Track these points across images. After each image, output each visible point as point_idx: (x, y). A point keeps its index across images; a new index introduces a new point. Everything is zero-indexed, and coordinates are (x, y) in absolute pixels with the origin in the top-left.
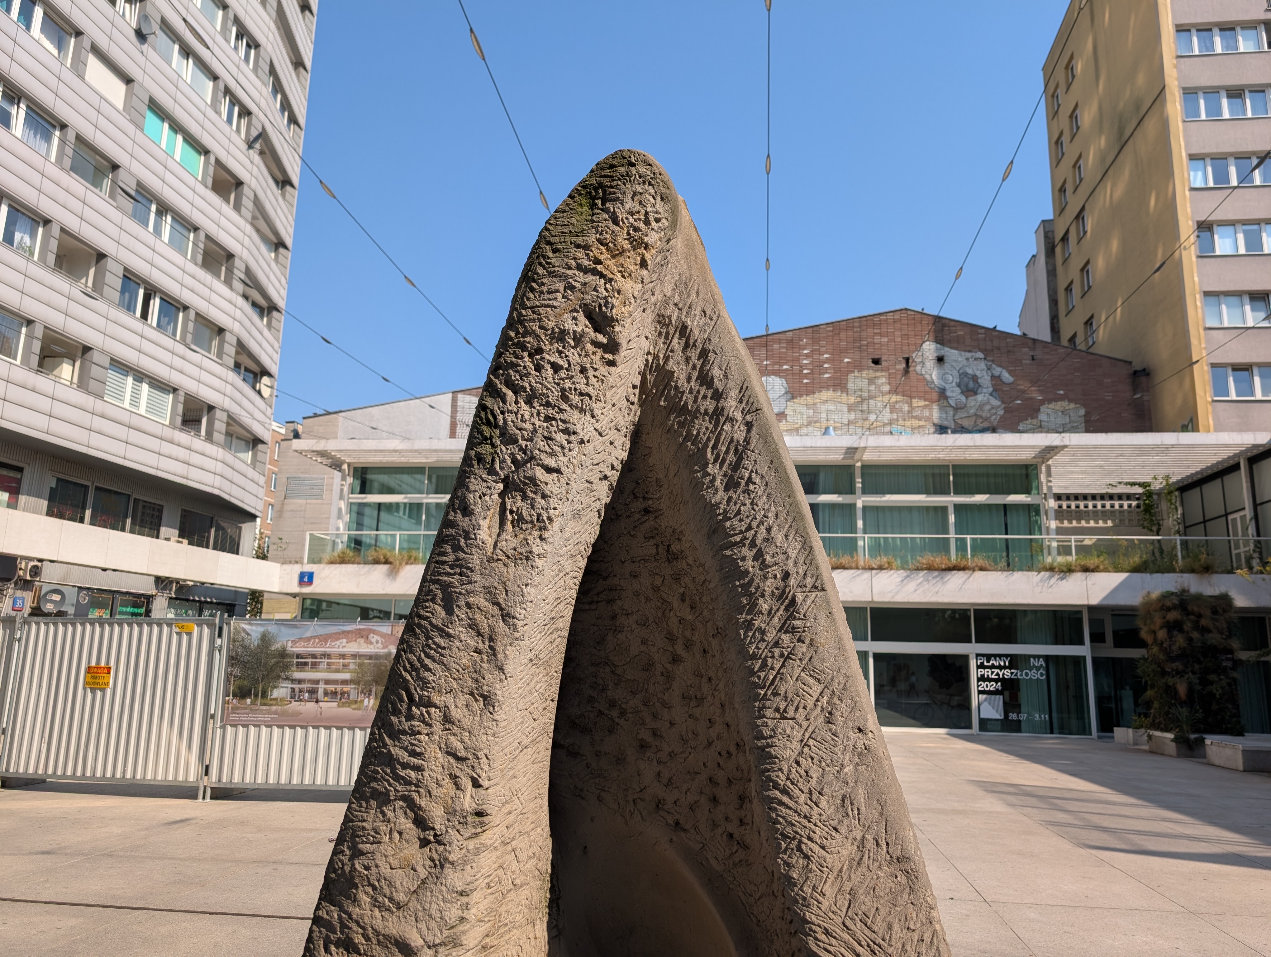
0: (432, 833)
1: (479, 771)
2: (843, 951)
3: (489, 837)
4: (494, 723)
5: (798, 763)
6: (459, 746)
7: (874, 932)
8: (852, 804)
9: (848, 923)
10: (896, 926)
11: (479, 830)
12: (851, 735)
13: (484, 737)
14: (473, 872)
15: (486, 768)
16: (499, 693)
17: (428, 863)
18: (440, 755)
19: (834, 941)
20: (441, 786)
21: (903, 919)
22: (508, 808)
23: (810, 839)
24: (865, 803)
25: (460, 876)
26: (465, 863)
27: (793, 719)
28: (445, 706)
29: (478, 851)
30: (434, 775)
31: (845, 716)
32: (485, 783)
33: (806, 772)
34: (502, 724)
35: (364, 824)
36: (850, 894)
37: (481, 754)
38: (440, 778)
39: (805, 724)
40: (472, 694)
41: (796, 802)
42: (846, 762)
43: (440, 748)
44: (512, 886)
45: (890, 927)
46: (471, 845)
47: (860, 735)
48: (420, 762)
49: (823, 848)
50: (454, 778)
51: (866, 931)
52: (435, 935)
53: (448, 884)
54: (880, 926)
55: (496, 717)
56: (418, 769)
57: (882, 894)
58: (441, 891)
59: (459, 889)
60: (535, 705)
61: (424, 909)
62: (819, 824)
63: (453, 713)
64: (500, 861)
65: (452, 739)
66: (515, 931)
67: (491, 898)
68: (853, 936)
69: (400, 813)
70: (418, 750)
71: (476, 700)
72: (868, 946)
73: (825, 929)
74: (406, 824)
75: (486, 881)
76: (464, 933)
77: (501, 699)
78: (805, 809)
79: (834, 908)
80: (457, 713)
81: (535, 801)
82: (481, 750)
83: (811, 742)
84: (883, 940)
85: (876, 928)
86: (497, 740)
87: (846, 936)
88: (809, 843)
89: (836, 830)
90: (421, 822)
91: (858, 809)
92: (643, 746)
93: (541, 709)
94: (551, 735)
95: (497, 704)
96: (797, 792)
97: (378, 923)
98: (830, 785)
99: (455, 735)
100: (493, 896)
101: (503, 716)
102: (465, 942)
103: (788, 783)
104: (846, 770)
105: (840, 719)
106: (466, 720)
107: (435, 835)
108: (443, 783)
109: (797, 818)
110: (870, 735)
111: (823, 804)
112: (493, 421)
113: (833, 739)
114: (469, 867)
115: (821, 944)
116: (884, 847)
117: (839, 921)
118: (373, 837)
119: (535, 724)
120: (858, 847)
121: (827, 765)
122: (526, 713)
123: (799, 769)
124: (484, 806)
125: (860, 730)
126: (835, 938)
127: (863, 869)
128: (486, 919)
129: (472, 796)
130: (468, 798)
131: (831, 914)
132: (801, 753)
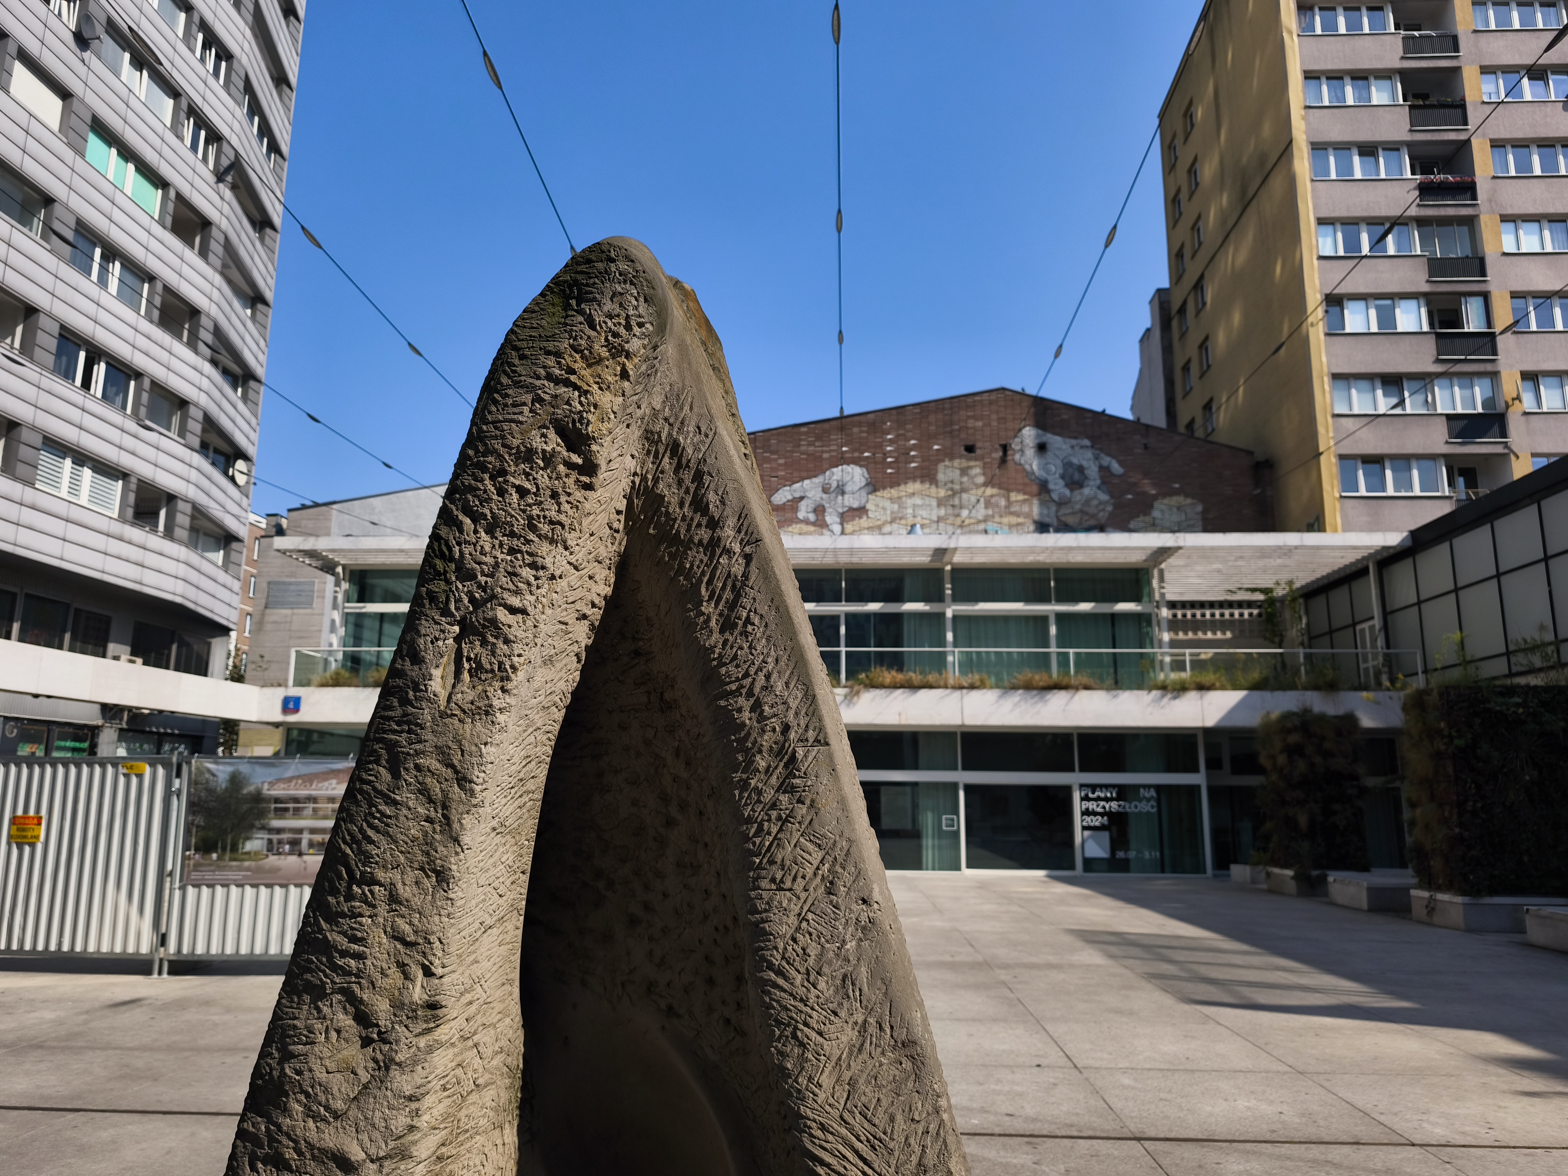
0: (376, 1030)
1: (431, 958)
2: (841, 1148)
3: (443, 1032)
4: (449, 902)
5: (794, 940)
6: (407, 929)
7: (874, 1125)
8: (853, 984)
9: (846, 1115)
10: (899, 1118)
11: (432, 1025)
12: (854, 907)
13: (437, 918)
14: (424, 1073)
15: (440, 954)
16: (454, 867)
17: (371, 1064)
18: (385, 941)
19: (830, 1138)
20: (387, 976)
21: (907, 1109)
22: (468, 997)
23: (806, 1024)
24: (868, 983)
25: (409, 1079)
26: (415, 1063)
27: (790, 890)
28: (391, 884)
29: (430, 1049)
30: (379, 964)
31: (848, 885)
32: (439, 971)
33: (804, 949)
34: (459, 903)
35: (295, 1022)
36: (849, 1084)
37: (433, 938)
38: (385, 966)
39: (803, 895)
40: (422, 869)
41: (792, 984)
42: (848, 937)
43: (385, 932)
44: (473, 1087)
45: (892, 1119)
46: (422, 1042)
47: (864, 907)
48: (362, 948)
49: (820, 1034)
50: (402, 966)
51: (866, 1125)
52: (379, 1148)
53: (394, 1089)
54: (881, 1119)
55: (451, 896)
56: (359, 957)
57: (884, 1083)
58: (386, 1096)
59: (407, 1093)
60: (501, 880)
61: (366, 1118)
62: (817, 1007)
63: (401, 891)
64: (459, 1059)
65: (400, 921)
66: (478, 1137)
67: (447, 1102)
68: (851, 1130)
69: (338, 1008)
70: (359, 935)
71: (428, 877)
72: (868, 1141)
73: (821, 1124)
74: (346, 1021)
75: (442, 1082)
76: (414, 1143)
77: (456, 874)
78: (801, 991)
79: (831, 1101)
80: (405, 892)
81: (503, 988)
82: (433, 933)
83: (810, 916)
84: (885, 1133)
85: (877, 1122)
86: (452, 921)
87: (844, 1131)
88: (805, 1029)
89: (835, 1014)
90: (363, 1018)
91: (860, 990)
92: (633, 921)
93: (508, 883)
94: (522, 912)
95: (452, 881)
96: (793, 972)
97: (312, 1135)
98: (830, 963)
99: (403, 917)
100: (451, 1100)
101: (460, 894)
102: (415, 1154)
103: (784, 963)
104: (848, 947)
105: (842, 889)
106: (416, 899)
107: (380, 1033)
108: (389, 972)
109: (792, 1002)
110: (876, 906)
111: (822, 985)
112: (447, 553)
113: (834, 913)
114: (420, 1067)
115: (817, 1141)
116: (888, 1031)
117: (836, 1114)
118: (306, 1037)
119: (501, 901)
120: (859, 1032)
121: (827, 941)
122: (489, 889)
123: (796, 947)
124: (437, 998)
125: (864, 901)
126: (832, 1133)
127: (864, 1056)
128: (442, 1126)
129: (423, 987)
130: (418, 989)
131: (827, 1108)
132: (798, 929)
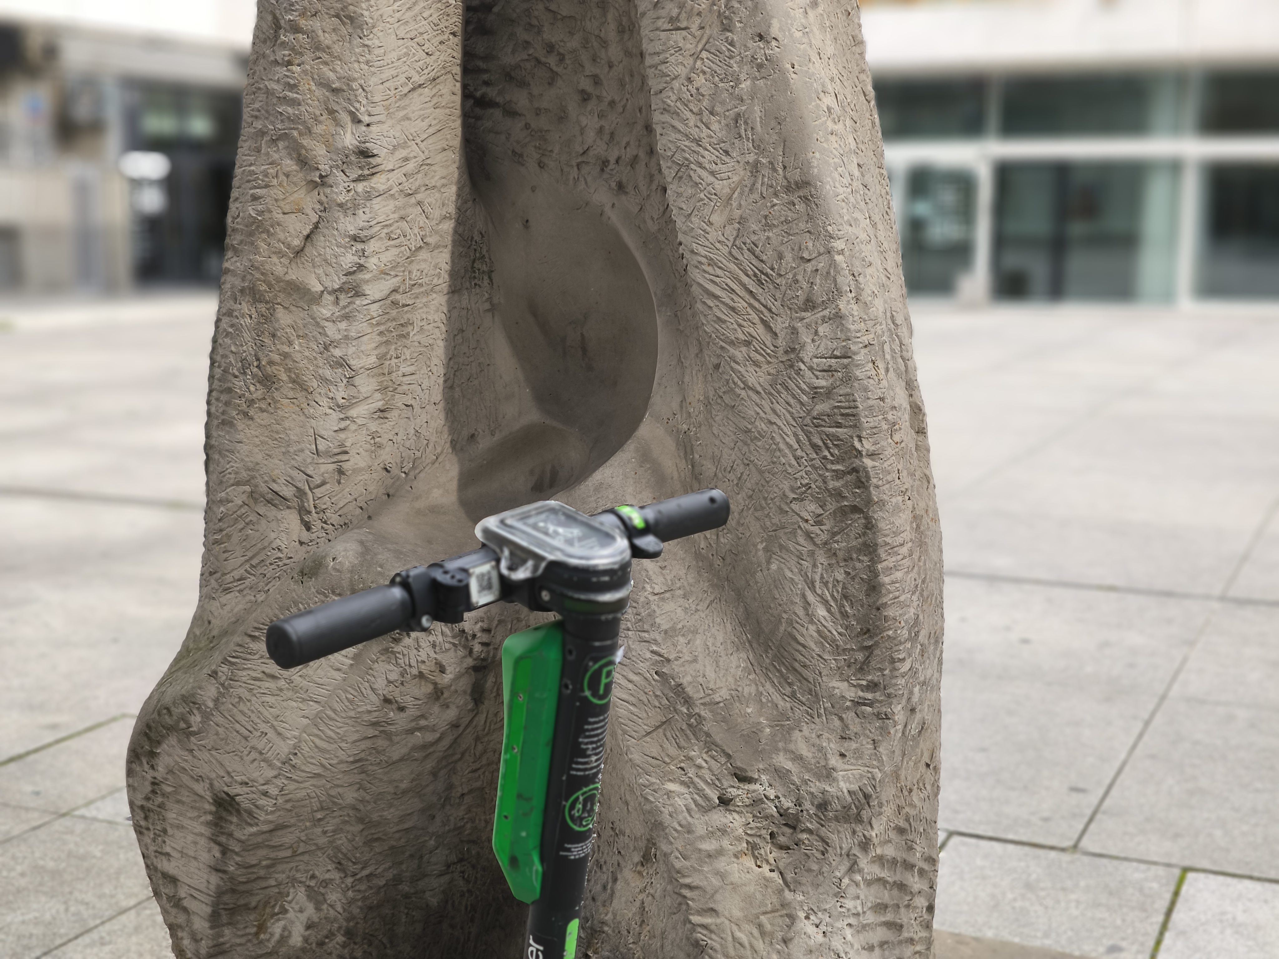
0: (317, 174)
1: (357, 105)
2: (728, 281)
3: (379, 182)
4: (366, 49)
5: (689, 80)
6: (332, 76)
7: (762, 261)
8: (746, 123)
9: (735, 252)
10: (788, 256)
11: (366, 172)
12: (750, 44)
13: (356, 65)
14: (366, 217)
15: (364, 102)
16: (366, 13)
17: (318, 206)
18: (314, 88)
19: (719, 272)
20: (320, 122)
21: (796, 248)
22: (402, 153)
23: (701, 165)
24: (761, 122)
25: (352, 220)
26: (356, 207)
27: (686, 28)
28: (313, 31)
29: (368, 196)
30: (310, 110)
31: (744, 20)
32: (366, 119)
33: (698, 89)
34: (377, 51)
35: (252, 168)
36: (739, 223)
37: (355, 85)
38: (318, 113)
39: (698, 33)
40: (337, 16)
41: (686, 125)
42: (743, 77)
43: (313, 79)
44: (421, 243)
45: (781, 257)
46: (360, 187)
47: (761, 44)
48: (295, 95)
49: (712, 173)
50: (331, 112)
51: (755, 262)
52: (333, 281)
53: (340, 228)
54: (769, 255)
55: (367, 42)
56: (294, 103)
57: (775, 222)
58: (334, 235)
59: (351, 233)
60: (425, 36)
61: (320, 255)
62: (709, 148)
63: (322, 38)
64: (402, 213)
65: (325, 69)
66: (434, 295)
67: (395, 251)
68: (739, 265)
69: (283, 153)
70: (292, 82)
71: (344, 24)
72: (755, 275)
73: (711, 259)
74: (289, 165)
75: (385, 231)
76: (367, 282)
77: (369, 21)
78: (695, 132)
79: (722, 238)
80: (326, 39)
81: (444, 153)
82: (355, 80)
83: (704, 54)
84: (772, 269)
85: (764, 258)
86: (372, 69)
87: (732, 267)
88: (698, 169)
89: (727, 153)
90: (304, 162)
91: (752, 128)
92: (585, 97)
93: (436, 41)
95: (365, 26)
96: (688, 114)
97: (279, 270)
98: (723, 103)
99: (326, 63)
100: (398, 250)
101: (377, 42)
102: (367, 292)
103: (678, 104)
104: (743, 86)
105: (738, 25)
106: (336, 46)
107: (321, 177)
108: (321, 118)
109: (687, 143)
110: (774, 43)
111: (715, 126)
113: (729, 50)
114: (361, 212)
115: (707, 276)
116: (780, 171)
117: (725, 250)
118: (263, 181)
119: (429, 60)
120: (752, 172)
121: (721, 80)
123: (690, 87)
124: (367, 144)
125: (761, 37)
126: (720, 268)
127: (756, 196)
128: (392, 273)
129: (352, 133)
130: (349, 135)
131: (718, 245)
132: (693, 69)
